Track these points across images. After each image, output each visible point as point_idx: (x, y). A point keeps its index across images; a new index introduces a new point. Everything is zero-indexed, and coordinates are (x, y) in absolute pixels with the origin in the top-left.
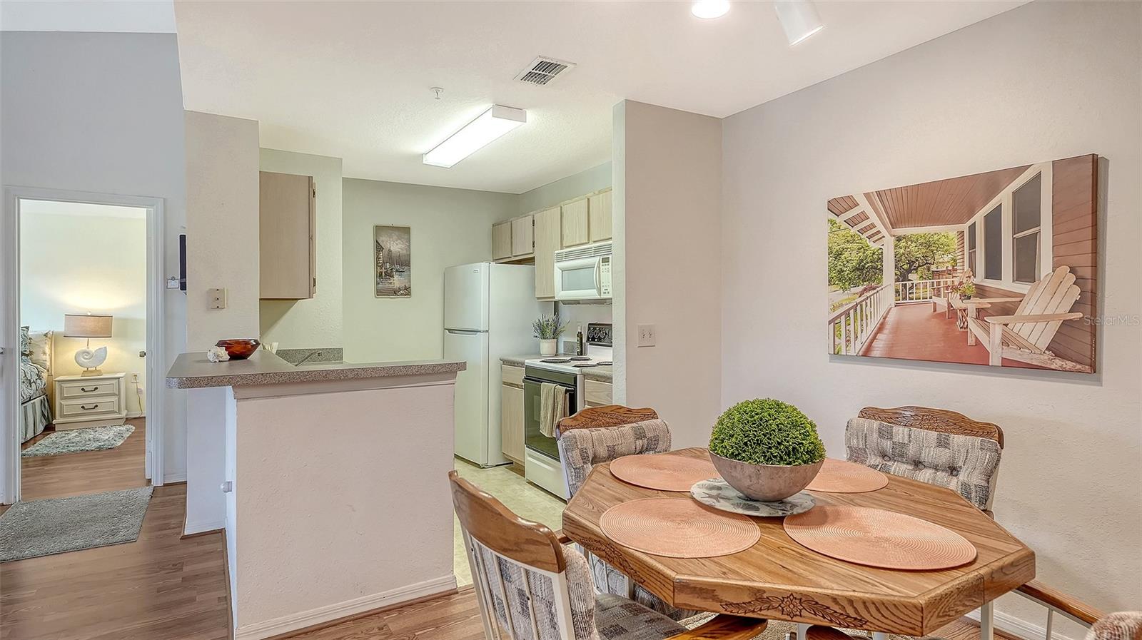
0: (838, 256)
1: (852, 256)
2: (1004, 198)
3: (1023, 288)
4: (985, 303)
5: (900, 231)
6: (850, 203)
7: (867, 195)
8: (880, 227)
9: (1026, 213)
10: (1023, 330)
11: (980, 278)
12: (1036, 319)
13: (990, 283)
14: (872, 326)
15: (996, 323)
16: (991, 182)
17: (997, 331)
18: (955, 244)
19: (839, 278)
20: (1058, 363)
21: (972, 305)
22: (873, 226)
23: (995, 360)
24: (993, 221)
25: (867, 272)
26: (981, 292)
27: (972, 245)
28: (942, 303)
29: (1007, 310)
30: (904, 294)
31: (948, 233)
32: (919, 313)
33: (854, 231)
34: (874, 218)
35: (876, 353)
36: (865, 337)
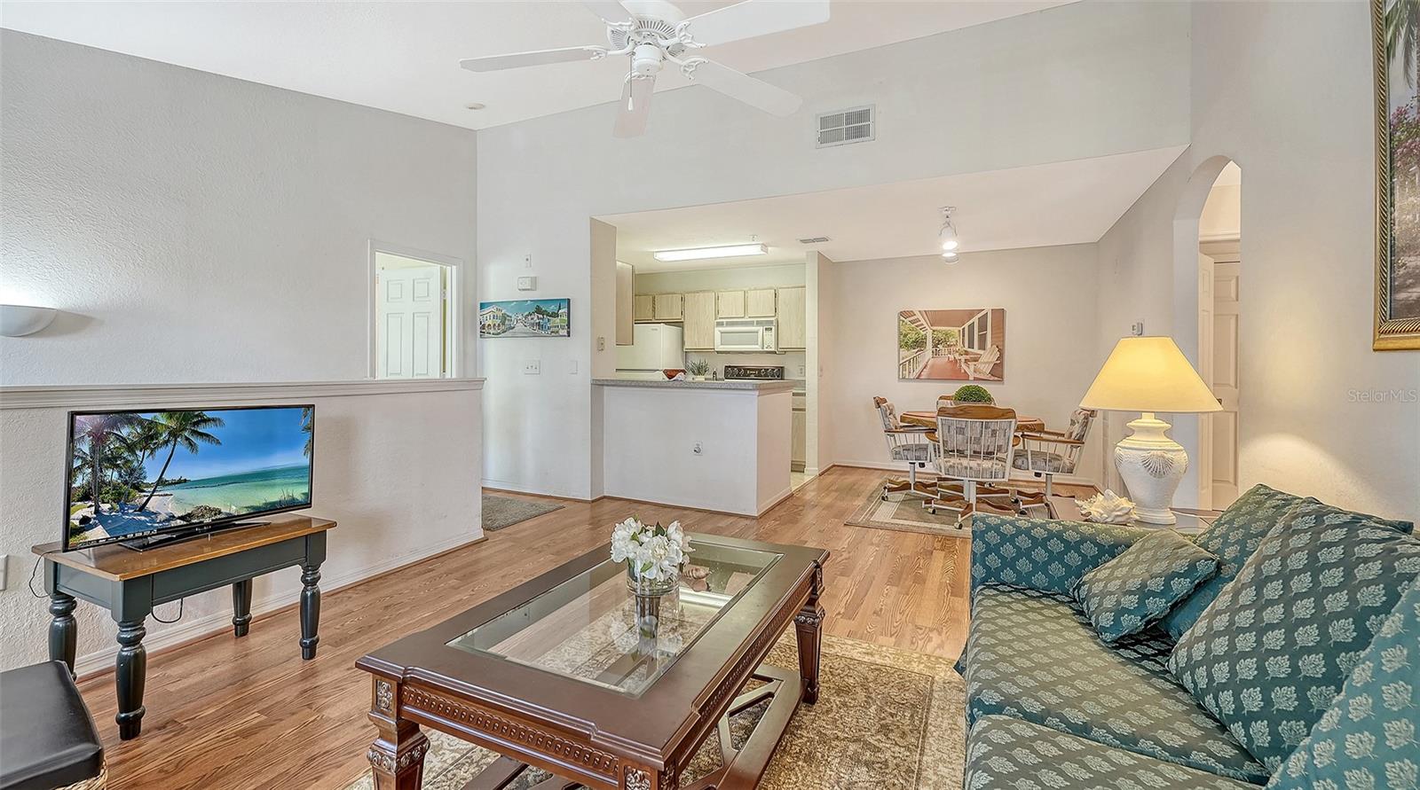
0: (905, 336)
1: (912, 336)
2: (975, 320)
3: (981, 352)
4: (968, 357)
5: (935, 328)
6: (911, 314)
7: (920, 311)
8: (925, 325)
9: (983, 327)
10: (980, 366)
11: (966, 348)
12: (985, 363)
13: (970, 350)
14: (921, 366)
15: (972, 364)
16: (971, 313)
17: (972, 368)
18: (957, 333)
19: (904, 344)
20: (992, 378)
21: (963, 358)
22: (922, 324)
23: (971, 378)
24: (971, 327)
25: (919, 344)
26: (967, 353)
27: (964, 336)
28: (952, 357)
29: (976, 360)
30: (936, 353)
31: (956, 330)
32: (942, 360)
33: (913, 326)
34: (923, 321)
35: (924, 375)
36: (917, 371)
